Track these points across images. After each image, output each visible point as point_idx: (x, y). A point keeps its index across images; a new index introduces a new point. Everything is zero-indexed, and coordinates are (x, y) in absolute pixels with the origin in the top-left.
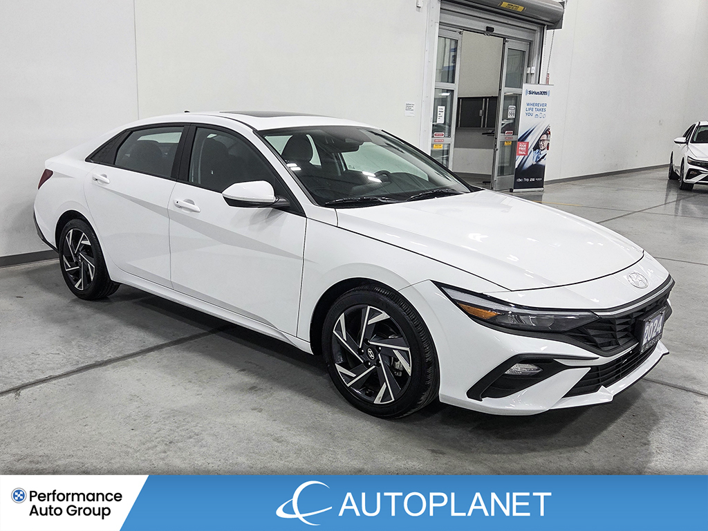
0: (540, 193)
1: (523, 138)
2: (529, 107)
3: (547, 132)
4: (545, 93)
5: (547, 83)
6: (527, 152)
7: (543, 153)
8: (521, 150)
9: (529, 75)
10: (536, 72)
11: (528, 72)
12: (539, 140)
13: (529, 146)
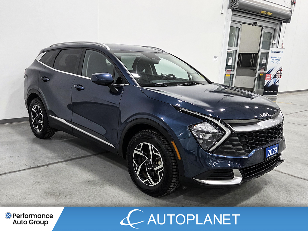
0: (276, 98)
1: (269, 73)
2: (273, 58)
3: (280, 70)
4: (280, 52)
5: (282, 48)
6: (270, 79)
7: (278, 79)
8: (267, 78)
9: (273, 44)
10: (277, 42)
11: (273, 42)
12: (276, 74)
13: (272, 76)
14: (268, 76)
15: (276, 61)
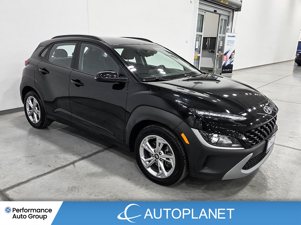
0: (231, 75)
1: (226, 54)
2: (228, 42)
4: (234, 36)
7: (232, 60)
8: (225, 59)
9: (228, 29)
12: (231, 55)
13: (228, 57)
14: (225, 57)
15: (231, 44)
